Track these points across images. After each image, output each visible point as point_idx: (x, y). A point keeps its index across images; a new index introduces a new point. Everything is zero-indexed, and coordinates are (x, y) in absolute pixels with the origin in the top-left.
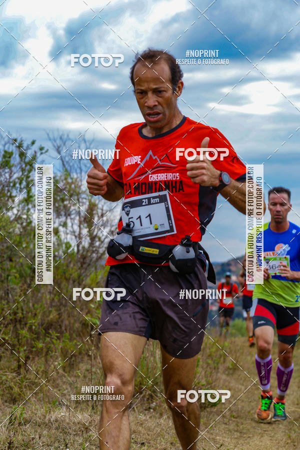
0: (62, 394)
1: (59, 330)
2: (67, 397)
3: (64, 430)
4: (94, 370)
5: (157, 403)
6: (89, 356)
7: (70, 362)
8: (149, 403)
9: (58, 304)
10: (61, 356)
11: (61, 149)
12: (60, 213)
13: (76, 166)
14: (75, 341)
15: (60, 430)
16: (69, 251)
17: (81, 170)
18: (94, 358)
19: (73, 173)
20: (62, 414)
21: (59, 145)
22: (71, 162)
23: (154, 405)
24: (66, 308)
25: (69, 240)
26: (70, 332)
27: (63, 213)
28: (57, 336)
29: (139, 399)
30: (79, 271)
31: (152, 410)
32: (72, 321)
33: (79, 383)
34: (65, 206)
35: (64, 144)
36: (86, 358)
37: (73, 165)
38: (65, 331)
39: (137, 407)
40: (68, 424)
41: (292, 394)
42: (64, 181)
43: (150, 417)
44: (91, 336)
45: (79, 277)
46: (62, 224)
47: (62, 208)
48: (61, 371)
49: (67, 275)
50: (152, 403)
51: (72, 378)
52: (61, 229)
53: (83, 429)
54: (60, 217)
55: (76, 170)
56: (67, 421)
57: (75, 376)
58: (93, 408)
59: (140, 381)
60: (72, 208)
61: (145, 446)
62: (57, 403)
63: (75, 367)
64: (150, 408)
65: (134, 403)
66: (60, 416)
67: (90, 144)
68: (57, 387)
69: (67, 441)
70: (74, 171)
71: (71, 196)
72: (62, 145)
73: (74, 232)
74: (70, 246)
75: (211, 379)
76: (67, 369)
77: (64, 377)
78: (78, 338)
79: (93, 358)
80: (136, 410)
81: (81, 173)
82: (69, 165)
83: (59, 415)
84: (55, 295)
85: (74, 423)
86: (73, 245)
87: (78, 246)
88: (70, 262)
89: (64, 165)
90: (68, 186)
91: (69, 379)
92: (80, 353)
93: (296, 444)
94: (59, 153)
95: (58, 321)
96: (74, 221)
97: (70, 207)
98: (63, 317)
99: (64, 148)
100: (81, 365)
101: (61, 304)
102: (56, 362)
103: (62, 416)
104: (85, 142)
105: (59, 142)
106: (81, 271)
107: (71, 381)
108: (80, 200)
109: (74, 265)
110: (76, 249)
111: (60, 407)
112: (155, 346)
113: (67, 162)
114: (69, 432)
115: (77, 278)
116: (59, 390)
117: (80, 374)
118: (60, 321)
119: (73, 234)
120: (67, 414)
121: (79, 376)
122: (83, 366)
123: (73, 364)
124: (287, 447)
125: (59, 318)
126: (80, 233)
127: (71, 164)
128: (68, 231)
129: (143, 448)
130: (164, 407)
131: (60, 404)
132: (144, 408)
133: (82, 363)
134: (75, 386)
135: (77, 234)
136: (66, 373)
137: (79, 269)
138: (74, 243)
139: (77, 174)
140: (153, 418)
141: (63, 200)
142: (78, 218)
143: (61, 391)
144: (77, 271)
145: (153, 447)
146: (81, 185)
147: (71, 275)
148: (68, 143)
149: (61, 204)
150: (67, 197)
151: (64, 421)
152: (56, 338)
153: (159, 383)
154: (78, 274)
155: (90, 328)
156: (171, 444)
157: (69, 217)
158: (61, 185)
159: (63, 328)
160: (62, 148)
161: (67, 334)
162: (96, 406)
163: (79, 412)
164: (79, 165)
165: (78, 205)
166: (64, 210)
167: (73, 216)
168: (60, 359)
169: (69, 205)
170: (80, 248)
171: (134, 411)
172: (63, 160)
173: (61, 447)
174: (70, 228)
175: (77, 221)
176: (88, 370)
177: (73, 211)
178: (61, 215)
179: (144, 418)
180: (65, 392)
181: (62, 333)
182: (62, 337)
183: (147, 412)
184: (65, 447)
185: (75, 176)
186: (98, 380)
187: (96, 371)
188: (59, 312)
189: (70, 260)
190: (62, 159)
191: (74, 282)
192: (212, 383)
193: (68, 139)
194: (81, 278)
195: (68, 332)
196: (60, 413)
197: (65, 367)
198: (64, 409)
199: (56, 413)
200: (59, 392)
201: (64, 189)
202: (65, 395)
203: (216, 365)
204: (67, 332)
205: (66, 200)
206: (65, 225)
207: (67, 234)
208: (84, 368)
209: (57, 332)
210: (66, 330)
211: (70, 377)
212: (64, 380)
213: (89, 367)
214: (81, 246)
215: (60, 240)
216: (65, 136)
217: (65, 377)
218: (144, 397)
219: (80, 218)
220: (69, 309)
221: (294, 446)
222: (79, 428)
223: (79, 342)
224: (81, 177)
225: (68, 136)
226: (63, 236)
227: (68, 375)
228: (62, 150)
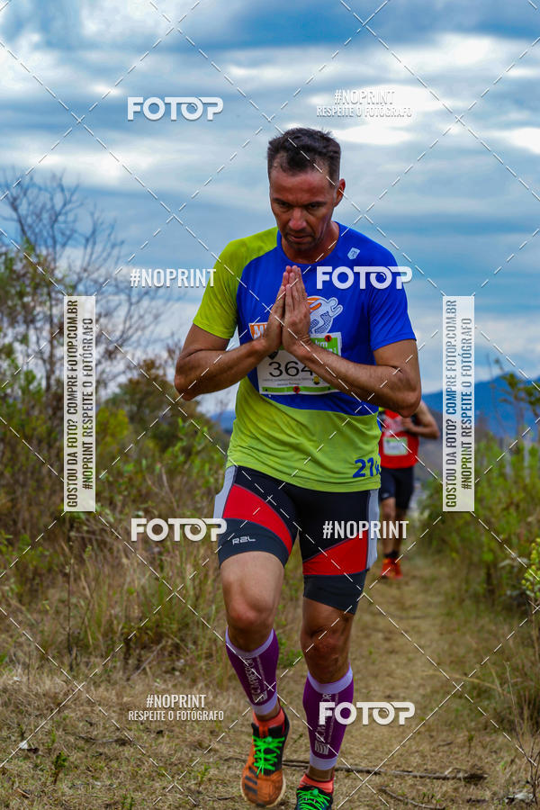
0: (15, 642)
1: (12, 529)
2: (26, 648)
3: (18, 707)
4: (74, 600)
5: (186, 661)
6: (66, 575)
7: (32, 585)
8: (173, 661)
9: (12, 482)
10: (15, 575)
11: (18, 201)
12: (16, 317)
13: (45, 234)
14: (40, 549)
15: (11, 708)
16: (31, 387)
17: (55, 242)
18: (75, 580)
19: (40, 246)
20: (15, 679)
21: (15, 194)
22: (37, 225)
23: (180, 663)
24: (25, 490)
25: (31, 366)
26: (31, 532)
27: (20, 318)
28: (8, 540)
29: (155, 653)
30: (49, 423)
31: (177, 673)
32: (36, 513)
33: (47, 624)
34: (25, 306)
35: (25, 194)
36: (60, 579)
37: (41, 231)
38: (22, 531)
39: (150, 668)
40: (26, 696)
41: (429, 646)
42: (24, 261)
43: (175, 686)
44: (69, 539)
45: (50, 433)
46: (19, 337)
47: (19, 308)
48: (14, 602)
49: (28, 431)
50: (178, 660)
51: (35, 616)
52: (18, 346)
53: (52, 705)
54: (16, 325)
55: (46, 242)
56: (25, 690)
57: (40, 612)
58: (71, 669)
59: (157, 620)
60: (38, 309)
61: (163, 737)
62: (7, 659)
63: (40, 596)
64: (174, 669)
65: (146, 660)
66: (11, 682)
67: (72, 195)
68: (8, 631)
69: (24, 728)
70: (42, 243)
71: (37, 287)
72: (21, 195)
73: (41, 352)
74: (34, 378)
75: (283, 618)
76: (26, 599)
77: (19, 614)
78: (46, 545)
79: (72, 579)
80: (149, 673)
81: (54, 247)
82: (33, 232)
83: (9, 679)
84: (6, 466)
85: (37, 695)
86: (39, 376)
87: (48, 378)
88: (33, 407)
89: (23, 230)
90: (31, 270)
91: (29, 616)
92: (50, 570)
93: (434, 734)
94: (15, 208)
95: (10, 513)
96: (41, 333)
97: (34, 307)
98: (19, 506)
99: (25, 202)
100: (51, 592)
101: (17, 482)
102: (5, 585)
103: (15, 682)
104: (62, 190)
105: (15, 192)
106: (53, 423)
107: (34, 622)
108: (53, 295)
109: (41, 412)
110: (44, 383)
111: (11, 666)
112: (184, 559)
113: (30, 227)
114: (27, 711)
115: (45, 435)
116: (11, 636)
117: (48, 608)
118: (13, 512)
119: (39, 356)
120: (25, 679)
121: (46, 612)
122: (55, 594)
123: (37, 591)
124: (417, 739)
125: (13, 507)
126: (52, 355)
127: (37, 230)
128: (30, 351)
129: (161, 740)
130: (199, 667)
131: (11, 661)
132: (164, 669)
133: (53, 588)
134: (41, 629)
135: (46, 356)
136: (24, 605)
137: (50, 418)
138: (40, 373)
139: (47, 247)
140: (178, 686)
141: (21, 295)
142: (47, 327)
143: (15, 638)
144: (45, 423)
145: (178, 738)
146: (55, 268)
147: (34, 429)
148: (32, 193)
149: (19, 302)
150: (28, 289)
151: (18, 691)
152: (6, 543)
153: (191, 625)
154: (47, 428)
155: (68, 525)
156: (212, 732)
157: (31, 326)
158: (18, 267)
159: (20, 525)
160: (21, 201)
161: (27, 536)
162: (78, 665)
163: (45, 674)
164: (51, 233)
165: (48, 304)
166: (23, 313)
167: (39, 325)
168: (12, 580)
169: (32, 304)
170: (53, 382)
171: (146, 673)
172: (23, 222)
173: (13, 738)
174: (33, 346)
175: (46, 333)
176: (63, 602)
177: (38, 314)
178: (17, 322)
179: (163, 687)
180: (22, 639)
181: (16, 534)
182: (18, 541)
183: (168, 676)
184: (19, 739)
185: (44, 252)
186: (81, 617)
187: (79, 602)
188: (13, 496)
189: (32, 403)
190: (20, 221)
191: (40, 442)
192: (285, 626)
193: (32, 184)
194: (53, 435)
195: (28, 532)
196: (12, 676)
197: (22, 596)
198: (19, 670)
199: (5, 677)
200: (10, 640)
201: (24, 275)
202: (21, 645)
203: (293, 592)
204: (26, 532)
205: (28, 294)
206: (24, 340)
207: (28, 356)
208: (57, 596)
209: (8, 532)
210: (24, 528)
211: (31, 614)
212: (20, 618)
213: (65, 595)
214: (53, 378)
215: (17, 368)
216: (27, 179)
217: (22, 612)
218: (163, 649)
219: (51, 327)
220: (30, 490)
221: (432, 737)
222: (46, 704)
223: (48, 550)
224: (55, 253)
225: (32, 179)
226: (20, 359)
227: (28, 610)
228: (21, 204)
